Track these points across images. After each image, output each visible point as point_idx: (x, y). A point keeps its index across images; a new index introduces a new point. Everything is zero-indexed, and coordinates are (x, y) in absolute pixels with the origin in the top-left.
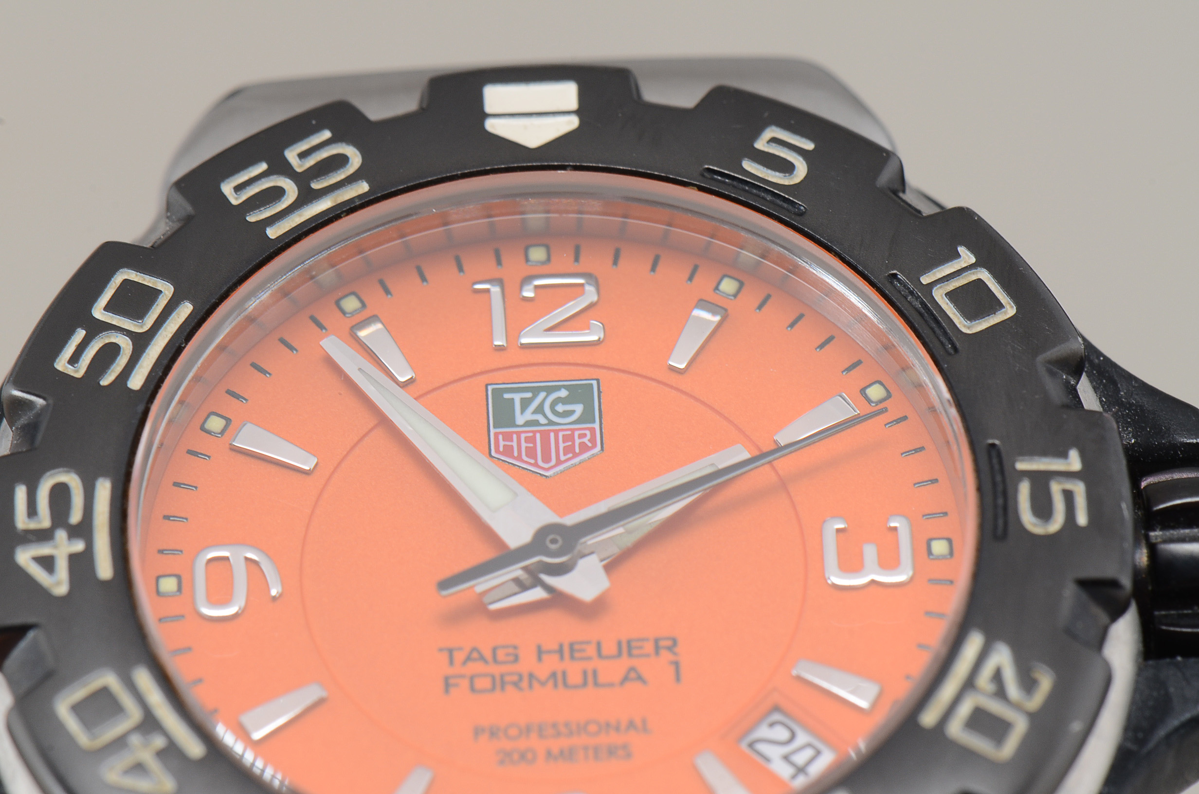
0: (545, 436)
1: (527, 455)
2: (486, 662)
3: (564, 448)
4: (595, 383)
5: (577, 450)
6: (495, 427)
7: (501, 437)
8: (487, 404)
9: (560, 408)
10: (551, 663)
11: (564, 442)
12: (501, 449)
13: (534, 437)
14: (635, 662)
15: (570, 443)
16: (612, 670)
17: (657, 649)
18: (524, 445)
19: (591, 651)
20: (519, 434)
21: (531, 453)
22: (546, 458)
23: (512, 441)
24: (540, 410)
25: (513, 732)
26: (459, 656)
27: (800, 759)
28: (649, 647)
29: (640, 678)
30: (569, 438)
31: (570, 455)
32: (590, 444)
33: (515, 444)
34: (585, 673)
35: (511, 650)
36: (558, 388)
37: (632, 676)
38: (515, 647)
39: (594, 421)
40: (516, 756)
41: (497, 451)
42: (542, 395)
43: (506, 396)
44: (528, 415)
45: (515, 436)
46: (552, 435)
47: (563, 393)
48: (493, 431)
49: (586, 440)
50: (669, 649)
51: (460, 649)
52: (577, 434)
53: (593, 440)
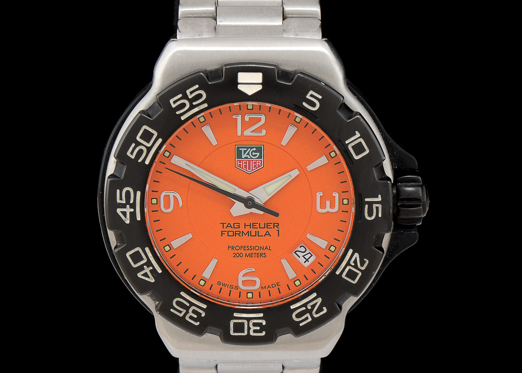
0: (249, 161)
1: (244, 168)
2: (232, 228)
3: (254, 166)
4: (263, 146)
5: (257, 167)
6: (237, 159)
7: (238, 161)
8: (235, 151)
9: (254, 154)
10: (248, 229)
11: (254, 164)
12: (238, 165)
13: (247, 161)
14: (268, 230)
15: (255, 164)
16: (262, 232)
17: (274, 226)
18: (244, 164)
19: (258, 226)
20: (243, 161)
21: (246, 167)
22: (249, 169)
23: (241, 163)
24: (248, 154)
25: (237, 248)
26: (225, 225)
27: (307, 257)
28: (272, 225)
29: (269, 234)
30: (255, 163)
31: (255, 168)
32: (260, 165)
33: (242, 164)
34: (256, 231)
35: (238, 224)
36: (253, 148)
37: (268, 234)
38: (239, 224)
39: (262, 158)
40: (238, 255)
41: (237, 166)
42: (249, 149)
43: (240, 149)
44: (245, 156)
45: (242, 161)
46: (251, 161)
47: (255, 149)
48: (236, 159)
49: (259, 164)
50: (277, 226)
51: (226, 223)
52: (257, 161)
53: (261, 164)
